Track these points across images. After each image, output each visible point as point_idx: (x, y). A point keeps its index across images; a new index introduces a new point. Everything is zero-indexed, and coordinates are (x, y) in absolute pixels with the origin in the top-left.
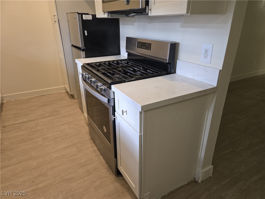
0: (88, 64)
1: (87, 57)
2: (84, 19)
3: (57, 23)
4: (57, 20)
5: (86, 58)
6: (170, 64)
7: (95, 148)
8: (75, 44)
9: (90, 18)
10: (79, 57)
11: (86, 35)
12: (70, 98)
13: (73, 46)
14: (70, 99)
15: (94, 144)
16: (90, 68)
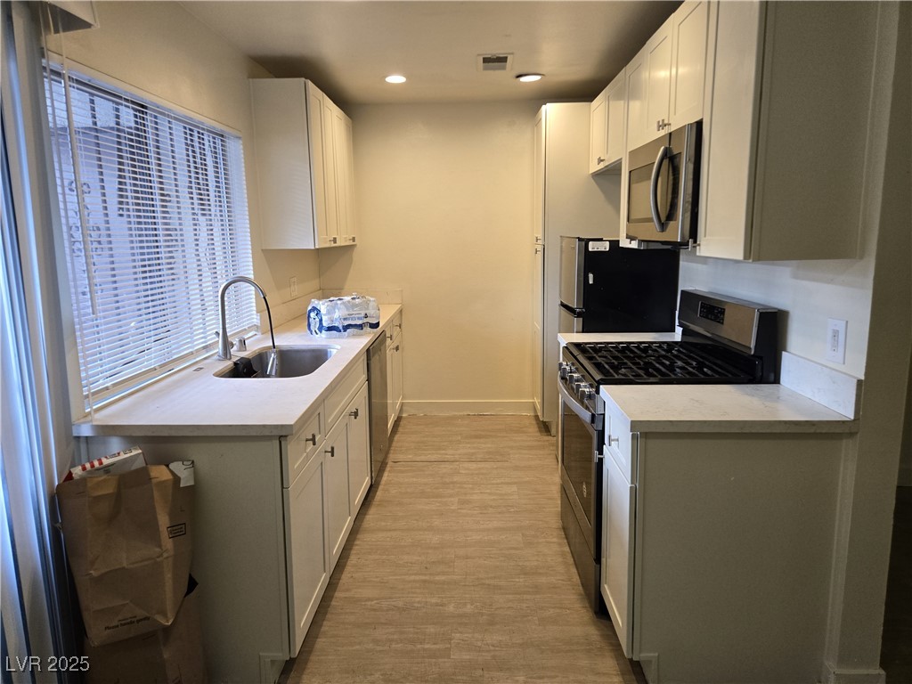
0: (578, 345)
1: (585, 330)
2: (590, 250)
3: (540, 254)
4: (540, 248)
5: (583, 332)
6: (761, 358)
7: (567, 549)
8: (565, 303)
9: (605, 247)
10: (569, 330)
11: (591, 282)
12: (540, 431)
13: (563, 305)
14: (538, 434)
15: (566, 541)
16: (576, 352)
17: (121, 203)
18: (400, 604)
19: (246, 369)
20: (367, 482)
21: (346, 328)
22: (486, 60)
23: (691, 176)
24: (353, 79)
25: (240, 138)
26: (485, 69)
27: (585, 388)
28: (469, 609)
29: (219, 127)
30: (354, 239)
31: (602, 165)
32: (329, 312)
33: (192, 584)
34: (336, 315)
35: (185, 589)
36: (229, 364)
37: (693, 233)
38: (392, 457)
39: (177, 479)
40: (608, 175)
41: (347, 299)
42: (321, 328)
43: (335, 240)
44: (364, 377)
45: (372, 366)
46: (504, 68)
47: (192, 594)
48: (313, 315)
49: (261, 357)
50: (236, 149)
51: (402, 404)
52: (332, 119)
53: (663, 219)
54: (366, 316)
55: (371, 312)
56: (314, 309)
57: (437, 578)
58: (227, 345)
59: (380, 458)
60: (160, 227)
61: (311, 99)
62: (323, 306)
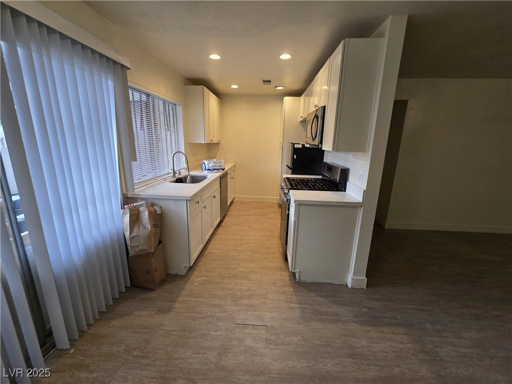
0: (288, 178)
1: (291, 173)
2: (295, 147)
3: (281, 148)
4: (281, 146)
6: (340, 183)
7: (280, 242)
8: (288, 164)
9: (300, 146)
10: (287, 174)
11: (295, 158)
16: (286, 180)
17: (141, 126)
18: (225, 255)
19: (180, 181)
20: (219, 220)
21: (213, 170)
22: (264, 81)
23: (321, 124)
24: (220, 86)
25: (180, 105)
26: (264, 84)
27: (286, 191)
28: (246, 257)
29: (174, 102)
30: (219, 141)
31: (302, 119)
32: (208, 164)
33: (160, 242)
34: (210, 165)
35: (158, 243)
36: (175, 179)
37: (321, 142)
38: (229, 213)
39: (156, 211)
40: (304, 122)
41: (214, 160)
42: (205, 170)
43: (212, 141)
44: (219, 186)
45: (221, 183)
46: (270, 84)
47: (160, 245)
48: (203, 165)
49: (186, 178)
50: (180, 109)
51: (234, 197)
52: (213, 100)
53: (314, 138)
54: (220, 166)
55: (222, 165)
56: (204, 163)
57: (238, 248)
58: (174, 173)
59: (224, 213)
60: (154, 134)
61: (205, 92)
62: (206, 162)
